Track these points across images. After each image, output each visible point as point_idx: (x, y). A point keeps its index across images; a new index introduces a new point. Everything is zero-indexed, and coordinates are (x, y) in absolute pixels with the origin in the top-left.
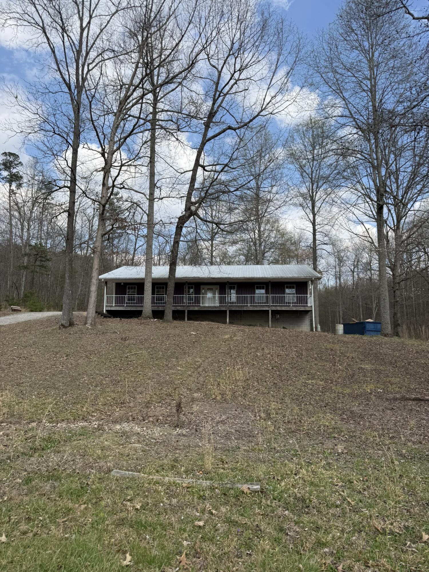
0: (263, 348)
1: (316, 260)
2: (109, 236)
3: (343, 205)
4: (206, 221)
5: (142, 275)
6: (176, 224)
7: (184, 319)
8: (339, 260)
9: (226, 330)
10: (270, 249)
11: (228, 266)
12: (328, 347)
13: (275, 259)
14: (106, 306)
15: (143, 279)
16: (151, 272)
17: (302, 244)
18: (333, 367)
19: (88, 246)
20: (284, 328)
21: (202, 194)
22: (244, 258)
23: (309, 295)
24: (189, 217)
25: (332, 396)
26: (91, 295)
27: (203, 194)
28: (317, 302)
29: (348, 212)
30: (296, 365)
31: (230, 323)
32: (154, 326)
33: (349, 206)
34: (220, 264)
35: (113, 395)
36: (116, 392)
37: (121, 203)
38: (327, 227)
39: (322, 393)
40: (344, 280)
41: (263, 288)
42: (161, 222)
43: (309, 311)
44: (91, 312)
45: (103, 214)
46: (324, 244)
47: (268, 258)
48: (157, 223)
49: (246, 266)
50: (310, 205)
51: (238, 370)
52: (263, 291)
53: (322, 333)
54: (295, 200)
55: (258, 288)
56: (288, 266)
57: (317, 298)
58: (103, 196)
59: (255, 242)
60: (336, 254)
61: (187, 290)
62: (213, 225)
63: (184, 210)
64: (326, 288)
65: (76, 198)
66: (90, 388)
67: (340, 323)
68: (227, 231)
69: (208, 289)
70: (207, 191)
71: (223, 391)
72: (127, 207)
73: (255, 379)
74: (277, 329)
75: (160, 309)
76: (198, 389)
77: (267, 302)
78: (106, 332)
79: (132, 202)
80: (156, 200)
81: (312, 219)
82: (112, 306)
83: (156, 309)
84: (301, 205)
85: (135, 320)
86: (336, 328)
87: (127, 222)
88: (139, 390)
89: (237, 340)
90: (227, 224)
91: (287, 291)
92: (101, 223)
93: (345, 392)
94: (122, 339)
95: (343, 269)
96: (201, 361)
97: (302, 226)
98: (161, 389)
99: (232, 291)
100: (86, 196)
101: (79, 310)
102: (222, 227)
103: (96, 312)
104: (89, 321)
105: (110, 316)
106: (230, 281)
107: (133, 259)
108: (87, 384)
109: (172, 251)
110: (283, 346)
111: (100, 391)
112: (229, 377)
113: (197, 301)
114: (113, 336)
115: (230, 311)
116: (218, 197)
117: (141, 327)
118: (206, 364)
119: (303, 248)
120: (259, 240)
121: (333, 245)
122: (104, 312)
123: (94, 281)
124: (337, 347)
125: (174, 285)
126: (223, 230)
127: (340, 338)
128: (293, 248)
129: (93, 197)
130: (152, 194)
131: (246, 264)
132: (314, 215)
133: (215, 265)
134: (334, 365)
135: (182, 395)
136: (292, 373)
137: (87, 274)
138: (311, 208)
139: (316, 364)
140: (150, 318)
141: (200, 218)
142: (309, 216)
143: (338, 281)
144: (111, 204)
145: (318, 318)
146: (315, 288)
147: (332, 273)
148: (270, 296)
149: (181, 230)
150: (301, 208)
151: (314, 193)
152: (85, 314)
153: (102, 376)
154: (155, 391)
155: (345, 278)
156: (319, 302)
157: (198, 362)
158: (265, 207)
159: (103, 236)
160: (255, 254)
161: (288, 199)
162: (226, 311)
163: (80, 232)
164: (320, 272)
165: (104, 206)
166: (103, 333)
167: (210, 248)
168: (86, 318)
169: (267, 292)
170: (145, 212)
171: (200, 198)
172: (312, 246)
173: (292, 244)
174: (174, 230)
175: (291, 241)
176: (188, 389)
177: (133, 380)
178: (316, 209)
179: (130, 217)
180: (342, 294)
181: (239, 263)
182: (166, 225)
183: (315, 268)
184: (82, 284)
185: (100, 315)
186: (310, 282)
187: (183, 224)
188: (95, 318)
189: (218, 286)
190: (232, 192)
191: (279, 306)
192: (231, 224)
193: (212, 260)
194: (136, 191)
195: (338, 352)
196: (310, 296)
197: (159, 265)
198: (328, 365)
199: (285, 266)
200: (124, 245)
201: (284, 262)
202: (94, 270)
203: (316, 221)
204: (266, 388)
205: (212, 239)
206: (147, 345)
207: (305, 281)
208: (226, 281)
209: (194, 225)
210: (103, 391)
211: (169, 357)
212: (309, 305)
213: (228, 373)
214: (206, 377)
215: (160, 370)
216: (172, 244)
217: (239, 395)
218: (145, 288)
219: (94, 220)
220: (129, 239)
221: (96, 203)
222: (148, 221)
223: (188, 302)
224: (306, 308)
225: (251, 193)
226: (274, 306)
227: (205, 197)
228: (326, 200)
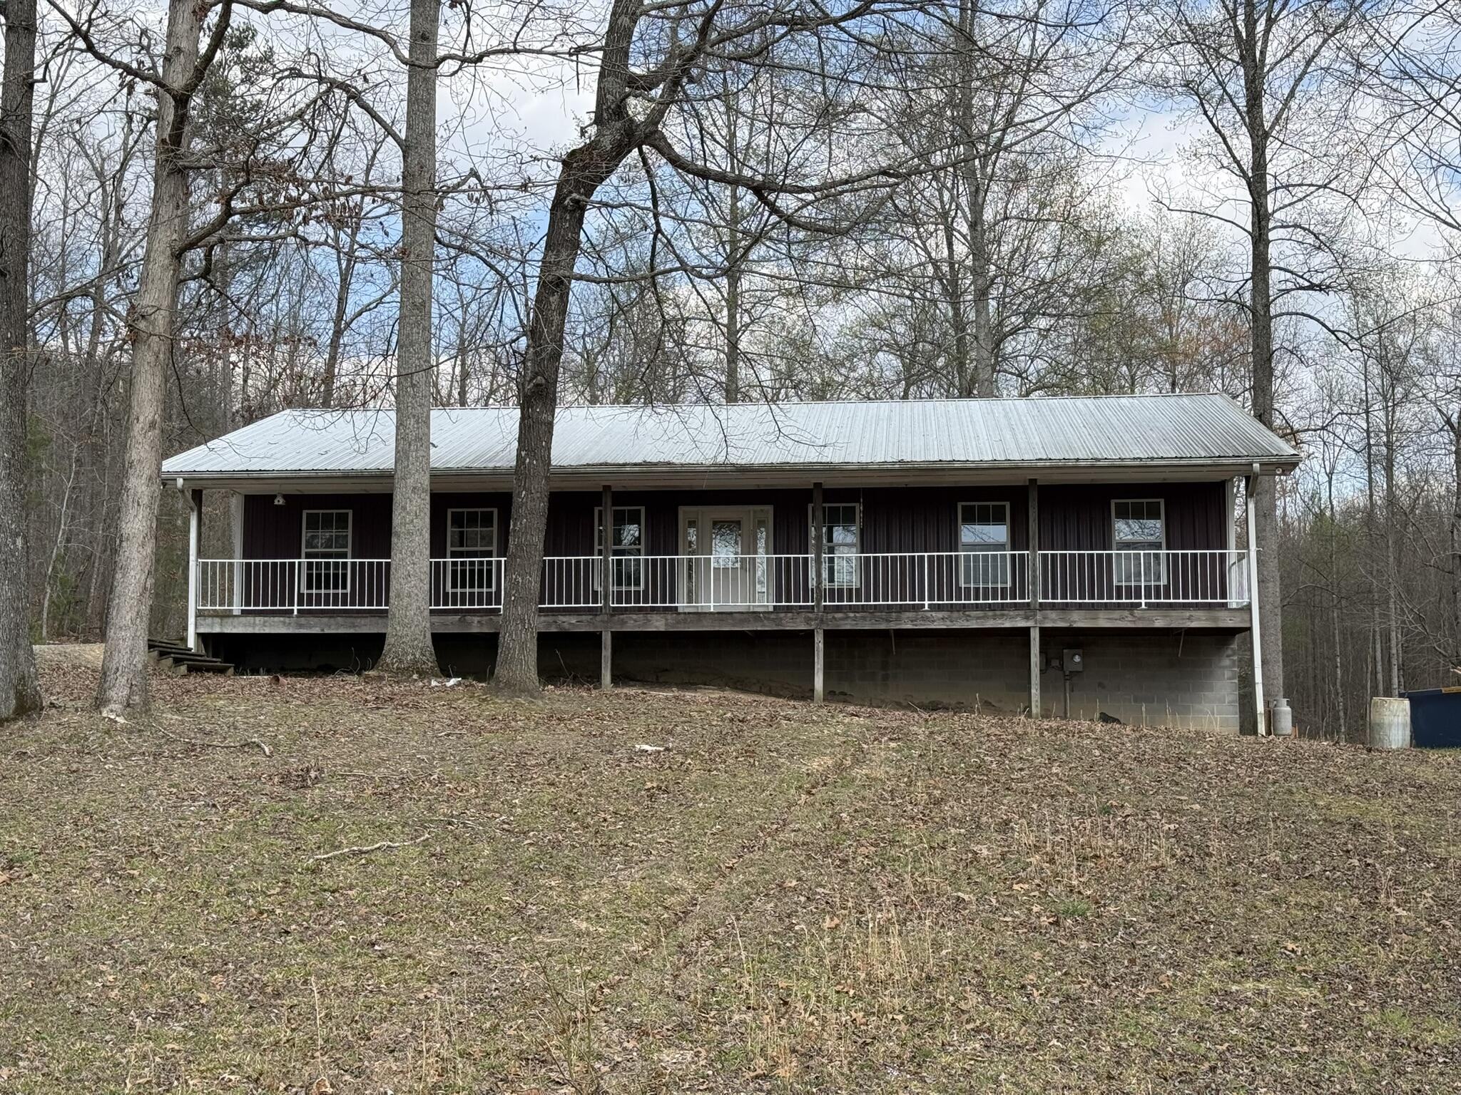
0: (1007, 823)
1: (1270, 372)
2: (208, 256)
3: (1408, 87)
4: (705, 174)
5: (381, 456)
6: (551, 193)
7: (593, 678)
8: (1386, 369)
9: (813, 732)
10: (1029, 316)
11: (819, 407)
12: (1338, 813)
13: (1055, 367)
14: (199, 614)
15: (385, 476)
16: (423, 441)
17: (1200, 290)
18: (1365, 913)
19: (102, 307)
20: (1106, 718)
21: (682, 34)
22: (897, 362)
23: (1232, 552)
24: (620, 151)
25: (1365, 1058)
26: (122, 559)
27: (687, 37)
28: (1275, 588)
29: (1432, 121)
30: (1177, 905)
31: (830, 695)
32: (444, 714)
33: (1437, 90)
34: (775, 399)
35: (252, 1061)
36: (266, 1042)
37: (267, 82)
38: (1329, 203)
39: (1313, 1043)
40: (1410, 474)
41: (999, 519)
42: (473, 181)
43: (1231, 632)
44: (124, 646)
45: (176, 138)
46: (1312, 287)
47: (1022, 362)
48: (455, 188)
49: (907, 406)
50: (1237, 86)
51: (883, 931)
52: (999, 533)
53: (1305, 744)
54: (1162, 65)
55: (970, 518)
56: (1124, 401)
57: (1273, 564)
58: (179, 50)
59: (954, 282)
60: (1370, 339)
61: (610, 529)
62: (735, 198)
63: (587, 119)
64: (1320, 516)
65: (38, 59)
66: (131, 1027)
67: (1388, 693)
68: (812, 228)
69: (719, 525)
70: (709, 16)
71: (806, 1036)
72: (301, 101)
73: (969, 975)
74: (1071, 725)
75: (475, 629)
76: (682, 1025)
77: (1019, 587)
78: (203, 747)
79: (321, 80)
80: (448, 67)
81: (1247, 162)
82: (227, 615)
83: (451, 625)
84: (1190, 87)
85: (351, 683)
86: (1374, 717)
87: (301, 183)
88: (381, 1033)
89: (871, 781)
90: (813, 190)
91: (1123, 530)
92: (170, 186)
93: (1430, 1039)
94: (286, 779)
95: (1407, 416)
96: (690, 887)
97: (1197, 195)
98: (495, 1028)
99: (839, 534)
100: (90, 48)
101: (59, 634)
102: (787, 202)
103: (151, 646)
104: (118, 692)
105: (218, 662)
106: (830, 483)
107: (329, 376)
108: (116, 1004)
109: (533, 332)
110: (1106, 810)
111: (184, 1039)
112: (835, 967)
113: (664, 583)
114: (242, 763)
115: (828, 635)
116: (764, 49)
117: (381, 719)
118: (718, 901)
119: (1202, 311)
120: (977, 272)
121: (1357, 290)
122: (191, 643)
123: (140, 486)
124: (1382, 811)
125: (543, 505)
126: (790, 221)
127: (1394, 768)
128: (1148, 309)
129: (125, 57)
130: (423, 36)
131: (905, 397)
132: (1260, 139)
133: (747, 398)
134: (1372, 906)
135: (599, 1057)
136: (1155, 945)
137: (97, 451)
138: (1242, 103)
139: (1275, 901)
140: (423, 674)
141: (676, 161)
142: (1233, 142)
143: (1381, 480)
144: (216, 92)
145: (1278, 670)
146: (1265, 515)
147: (1355, 437)
148: (1035, 556)
149: (580, 221)
150: (1193, 102)
151: (1260, 27)
152: (93, 653)
153: (195, 965)
154: (461, 1037)
155: (1417, 463)
156: (1285, 587)
157: (676, 890)
158: (1007, 100)
159: (178, 256)
160: (952, 340)
161: (1124, 57)
162: (809, 635)
163: (56, 237)
164: (1290, 434)
165: (182, 101)
166: (190, 749)
167: (724, 318)
168: (103, 675)
169: (1017, 539)
170: (389, 132)
171: (671, 56)
172: (1247, 298)
173: (1145, 289)
174: (542, 221)
175: (1140, 274)
176: (629, 1027)
177: (350, 983)
178: (1268, 109)
179: (317, 154)
180: (1399, 543)
181: (872, 390)
182: (496, 194)
183: (1263, 414)
184: (74, 503)
185: (169, 661)
186: (1240, 487)
187: (589, 193)
188: (144, 675)
189: (769, 509)
190: (836, 22)
191: (1080, 607)
192: (829, 190)
193: (732, 374)
194: (347, 24)
195: (1390, 837)
196: (1241, 557)
197: (463, 402)
198: (1341, 903)
199: (1112, 401)
200: (284, 302)
201: (1104, 385)
202: (137, 428)
203: (1271, 169)
204: (1025, 1022)
205: (733, 271)
206: (414, 809)
207: (1216, 477)
208: (807, 482)
209: (640, 194)
210: (200, 1040)
211: (529, 870)
212: (1233, 601)
213: (833, 947)
214: (719, 967)
215: (484, 932)
216: (533, 292)
217: (889, 1054)
218: (397, 519)
219: (128, 175)
220: (309, 271)
221: (141, 87)
222: (405, 176)
223: (613, 588)
224: (1222, 614)
225: (935, 27)
226: (1053, 607)
227: (698, 49)
228: (1322, 61)
